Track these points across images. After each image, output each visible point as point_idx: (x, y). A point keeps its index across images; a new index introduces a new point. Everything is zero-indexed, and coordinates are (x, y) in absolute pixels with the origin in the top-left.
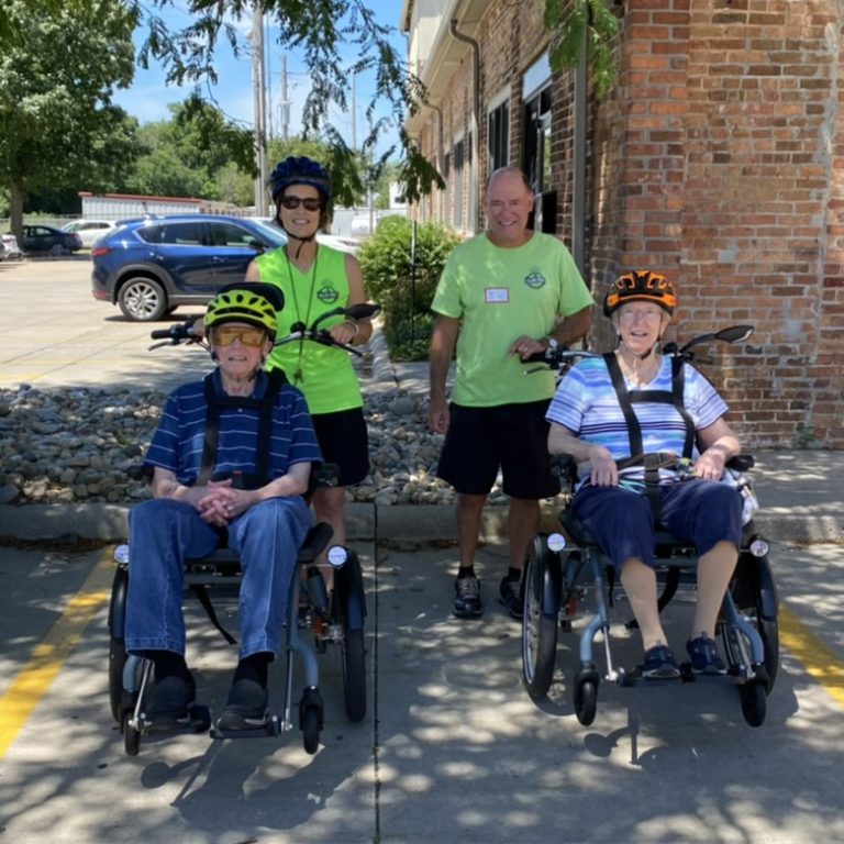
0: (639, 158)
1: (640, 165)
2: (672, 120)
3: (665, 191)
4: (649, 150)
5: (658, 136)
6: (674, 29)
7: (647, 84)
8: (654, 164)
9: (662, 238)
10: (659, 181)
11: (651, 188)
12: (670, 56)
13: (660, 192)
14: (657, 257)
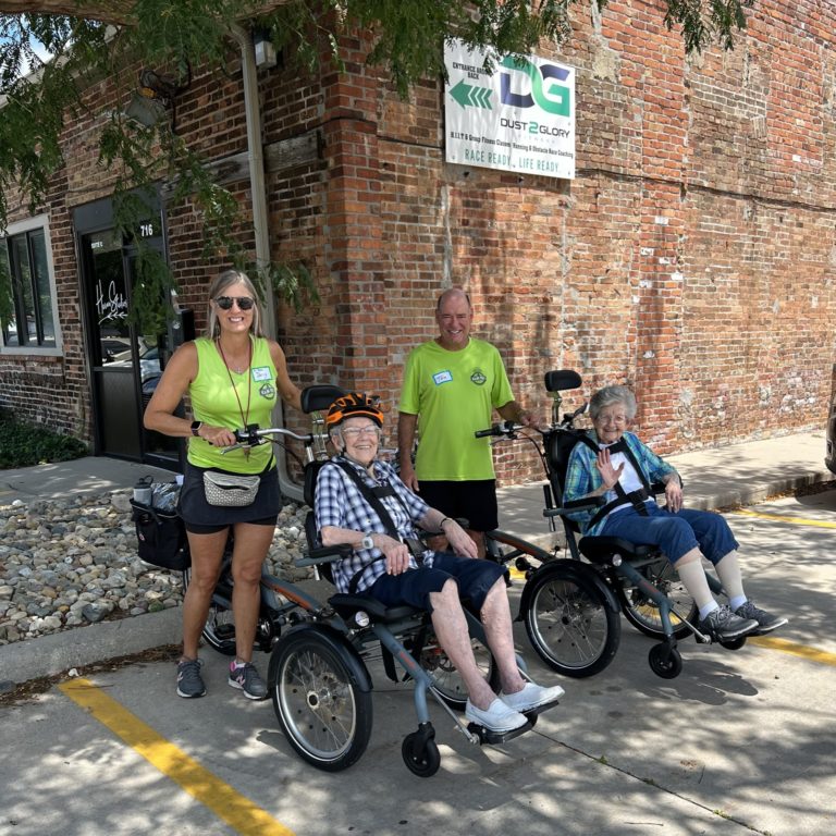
0: (357, 283)
1: (357, 288)
2: (375, 254)
3: (375, 309)
4: (362, 277)
5: (367, 266)
6: (371, 183)
7: (356, 224)
8: (366, 288)
9: (375, 346)
10: (370, 301)
11: (365, 307)
12: (370, 204)
13: (372, 311)
14: (374, 361)
